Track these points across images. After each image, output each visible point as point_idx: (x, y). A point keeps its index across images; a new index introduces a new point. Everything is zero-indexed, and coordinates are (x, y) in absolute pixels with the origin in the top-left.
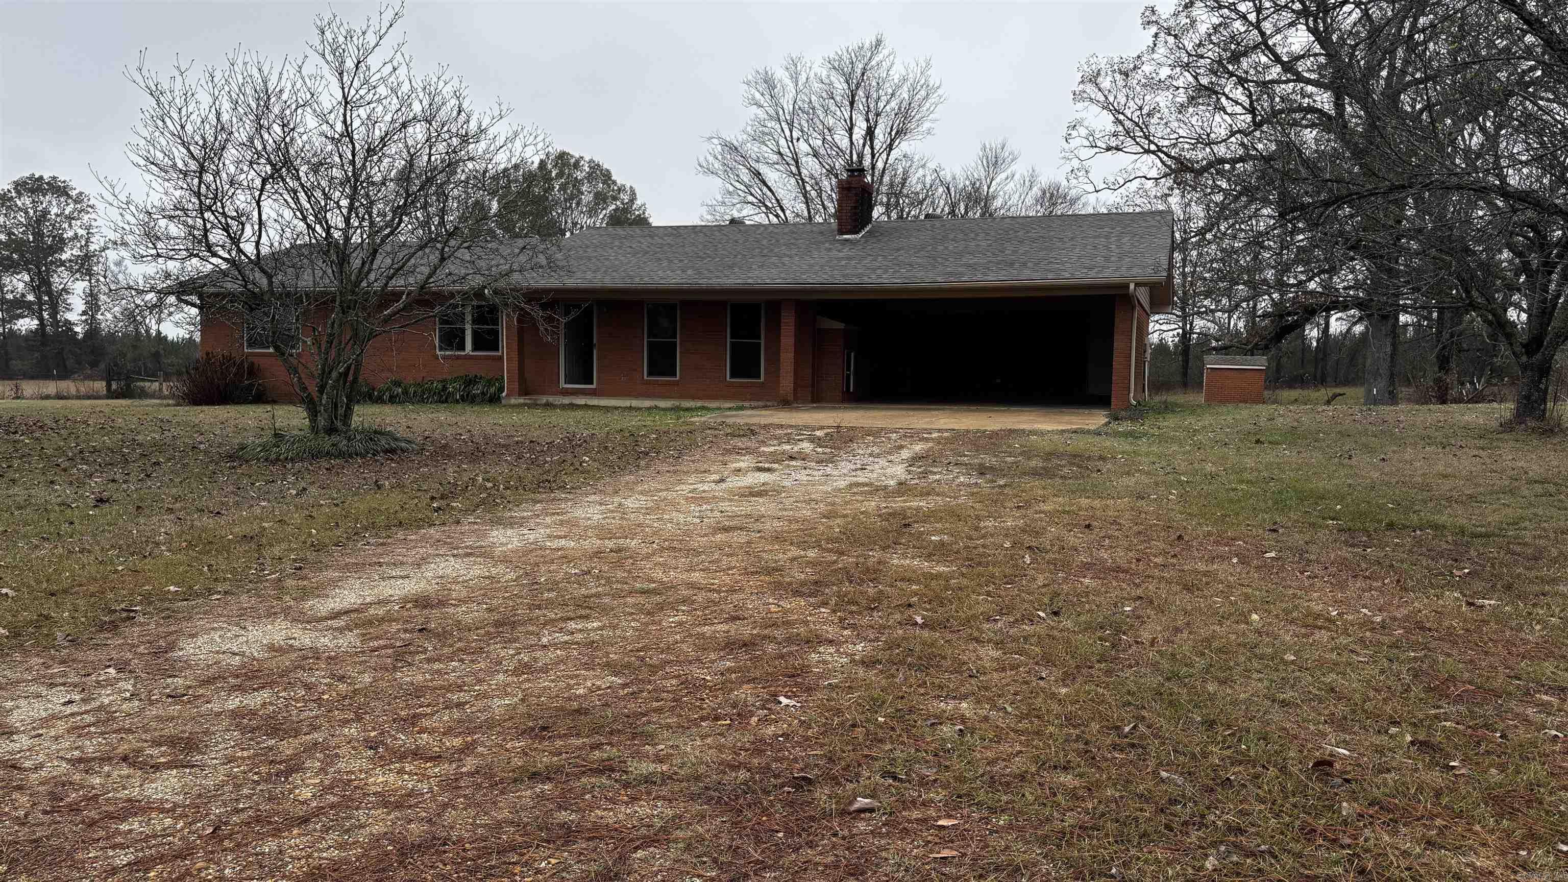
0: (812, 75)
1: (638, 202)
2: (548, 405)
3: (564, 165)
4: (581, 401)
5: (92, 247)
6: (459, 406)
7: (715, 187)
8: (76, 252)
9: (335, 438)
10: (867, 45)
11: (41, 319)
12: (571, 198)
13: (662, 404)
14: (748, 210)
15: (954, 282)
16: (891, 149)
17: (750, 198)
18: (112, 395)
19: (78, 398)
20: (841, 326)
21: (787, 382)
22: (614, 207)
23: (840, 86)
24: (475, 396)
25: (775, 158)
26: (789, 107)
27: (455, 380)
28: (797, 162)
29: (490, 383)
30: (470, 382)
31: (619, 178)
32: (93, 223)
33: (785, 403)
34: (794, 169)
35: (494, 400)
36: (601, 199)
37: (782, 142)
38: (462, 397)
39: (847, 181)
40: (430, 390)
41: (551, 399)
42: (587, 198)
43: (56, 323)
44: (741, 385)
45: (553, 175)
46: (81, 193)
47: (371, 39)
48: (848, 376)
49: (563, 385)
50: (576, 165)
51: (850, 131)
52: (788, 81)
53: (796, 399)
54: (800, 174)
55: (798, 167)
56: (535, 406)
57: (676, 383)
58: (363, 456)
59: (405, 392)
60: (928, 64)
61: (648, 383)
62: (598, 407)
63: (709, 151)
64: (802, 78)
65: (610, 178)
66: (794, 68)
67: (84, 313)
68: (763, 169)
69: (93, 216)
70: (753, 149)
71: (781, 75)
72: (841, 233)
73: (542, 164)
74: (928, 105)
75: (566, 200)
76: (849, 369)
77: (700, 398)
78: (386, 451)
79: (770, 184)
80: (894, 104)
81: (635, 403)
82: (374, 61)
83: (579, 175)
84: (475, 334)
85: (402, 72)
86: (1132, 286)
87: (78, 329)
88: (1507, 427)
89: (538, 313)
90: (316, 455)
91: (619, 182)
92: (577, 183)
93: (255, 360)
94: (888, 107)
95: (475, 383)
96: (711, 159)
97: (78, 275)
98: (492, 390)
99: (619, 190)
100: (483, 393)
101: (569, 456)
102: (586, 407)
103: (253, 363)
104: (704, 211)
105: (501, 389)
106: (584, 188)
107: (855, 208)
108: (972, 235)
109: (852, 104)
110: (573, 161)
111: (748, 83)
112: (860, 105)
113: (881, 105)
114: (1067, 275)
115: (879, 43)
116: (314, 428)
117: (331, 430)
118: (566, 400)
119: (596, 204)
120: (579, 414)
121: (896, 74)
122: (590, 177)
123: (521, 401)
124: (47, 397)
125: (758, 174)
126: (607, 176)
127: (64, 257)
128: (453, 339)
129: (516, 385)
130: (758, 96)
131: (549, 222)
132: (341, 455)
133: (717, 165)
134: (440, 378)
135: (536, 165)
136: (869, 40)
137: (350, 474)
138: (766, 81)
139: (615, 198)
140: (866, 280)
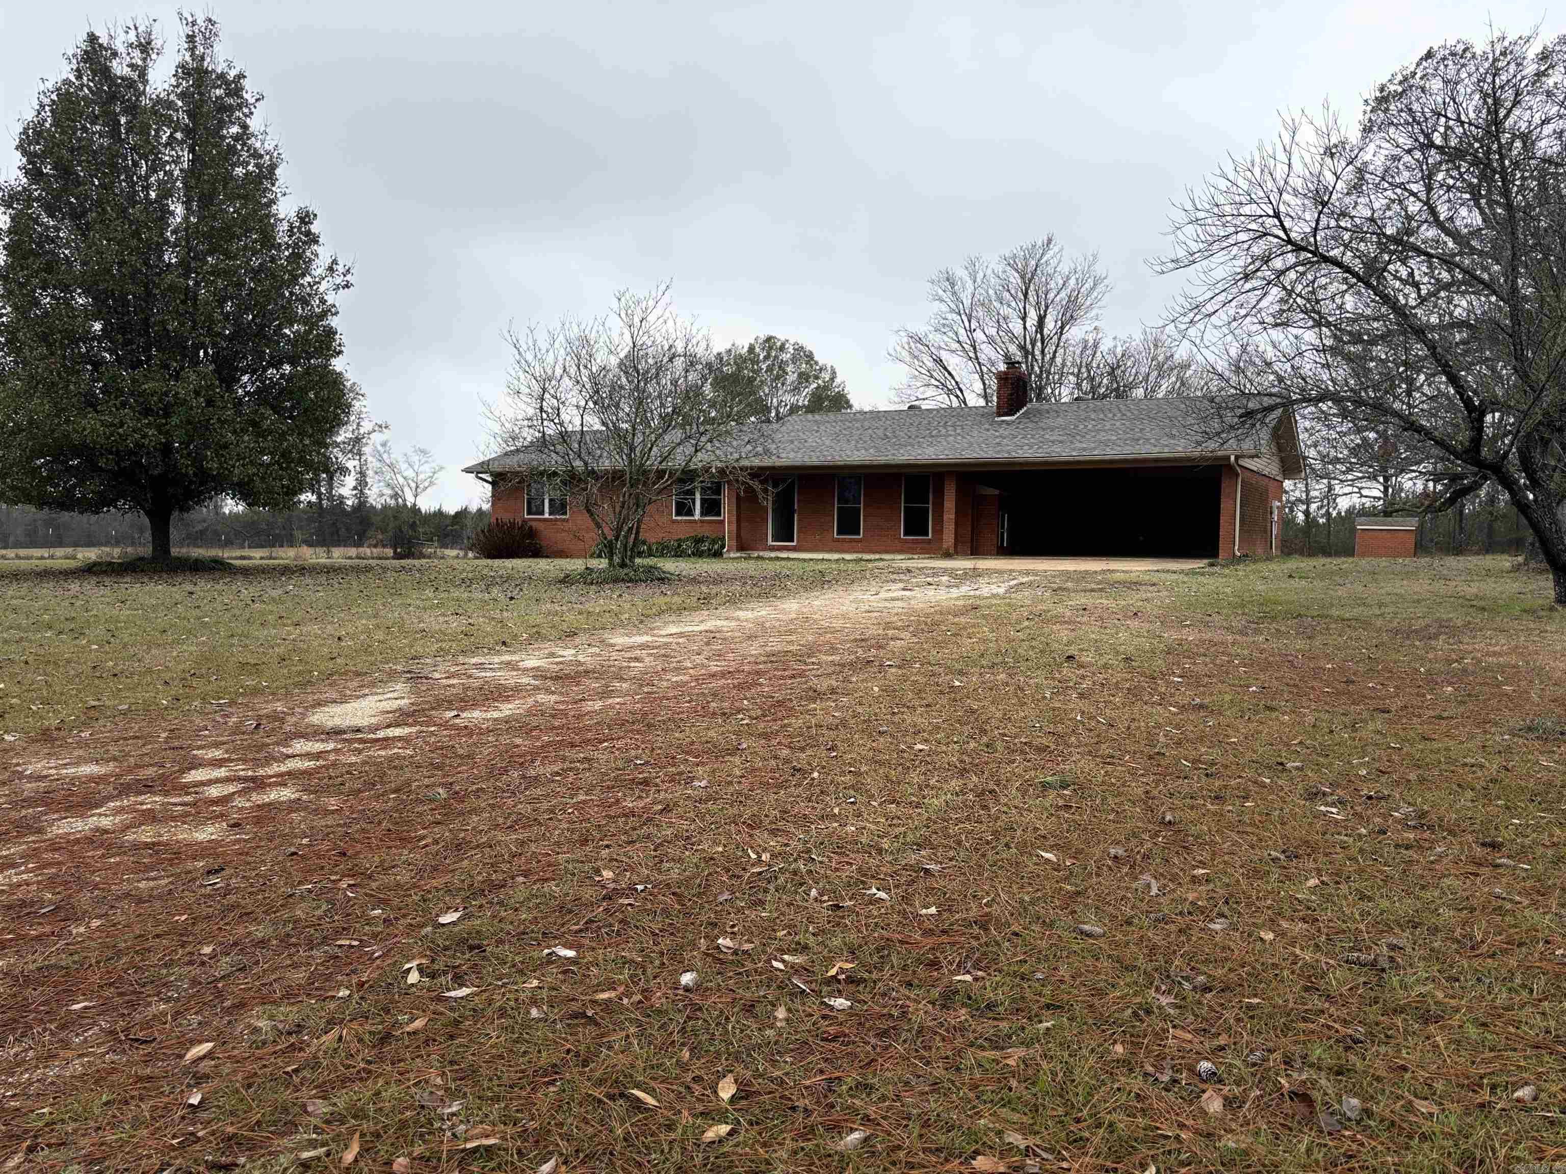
0: (989, 272)
1: (838, 381)
2: (759, 558)
3: (771, 348)
4: (784, 555)
5: (362, 431)
6: (692, 559)
7: (901, 374)
8: (349, 435)
9: (626, 571)
10: (1040, 243)
11: (319, 495)
12: (778, 378)
13: (848, 557)
14: (930, 392)
15: (1086, 456)
16: (1061, 334)
17: (933, 381)
18: (398, 556)
19: (373, 558)
20: (997, 492)
21: (949, 537)
22: (815, 385)
23: (1015, 279)
24: (703, 551)
25: (955, 346)
26: (967, 303)
27: (687, 539)
28: (975, 349)
29: (714, 542)
30: (698, 541)
31: (821, 358)
32: (363, 409)
33: (947, 555)
34: (972, 355)
35: (718, 554)
36: (804, 378)
37: (962, 332)
38: (693, 554)
39: (1005, 373)
40: (667, 547)
41: (761, 554)
42: (791, 378)
43: (331, 498)
44: (913, 541)
45: (761, 357)
46: (354, 384)
47: (651, 303)
48: (1002, 534)
49: (770, 542)
50: (782, 348)
51: (1024, 319)
52: (967, 278)
53: (957, 553)
54: (977, 358)
55: (975, 353)
56: (750, 558)
57: (860, 541)
58: (645, 582)
59: (650, 549)
60: (1095, 257)
61: (838, 540)
62: (798, 559)
63: (895, 342)
64: (980, 276)
65: (812, 359)
66: (972, 268)
67: (355, 488)
68: (944, 355)
69: (364, 403)
70: (935, 339)
71: (961, 273)
72: (1000, 415)
73: (751, 349)
74: (1095, 294)
75: (773, 381)
76: (1003, 527)
77: (879, 553)
78: (659, 579)
79: (950, 369)
80: (1063, 294)
81: (827, 556)
82: (651, 318)
83: (785, 357)
84: (703, 501)
85: (670, 323)
86: (1233, 458)
87: (349, 503)
88: (1516, 569)
89: (756, 485)
90: (616, 580)
91: (820, 364)
92: (782, 366)
93: (534, 524)
94: (1058, 298)
95: (703, 541)
96: (899, 348)
97: (350, 455)
98: (716, 547)
99: (821, 369)
100: (709, 550)
101: (778, 583)
102: (788, 559)
103: (531, 527)
104: (892, 395)
105: (723, 546)
106: (789, 369)
107: (1012, 395)
108: (1110, 415)
109: (1026, 295)
110: (779, 344)
111: (933, 282)
112: (1032, 298)
113: (1051, 295)
114: (1180, 449)
115: (1050, 241)
116: (611, 564)
117: (623, 565)
118: (773, 555)
119: (800, 383)
120: (783, 563)
121: (1064, 268)
122: (794, 359)
123: (738, 555)
124: (350, 558)
125: (939, 361)
126: (810, 357)
127: (339, 439)
128: (684, 509)
129: (734, 543)
130: (941, 292)
131: (756, 400)
132: (631, 581)
133: (905, 354)
134: (676, 537)
135: (746, 349)
136: (1041, 240)
137: (642, 590)
138: (948, 280)
139: (817, 378)
140: (1014, 454)
